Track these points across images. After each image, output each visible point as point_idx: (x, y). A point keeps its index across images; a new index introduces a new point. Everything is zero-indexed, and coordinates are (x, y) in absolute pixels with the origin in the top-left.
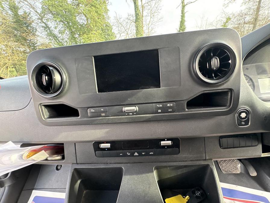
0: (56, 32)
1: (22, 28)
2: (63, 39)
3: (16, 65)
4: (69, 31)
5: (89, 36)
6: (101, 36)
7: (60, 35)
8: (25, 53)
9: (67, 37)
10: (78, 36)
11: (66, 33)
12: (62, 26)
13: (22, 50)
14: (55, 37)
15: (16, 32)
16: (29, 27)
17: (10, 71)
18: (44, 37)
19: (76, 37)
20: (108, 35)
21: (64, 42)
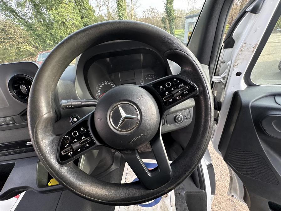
0: (13, 5)
2: (25, 15)
4: (30, 3)
5: (58, 11)
6: (75, 11)
7: (20, 9)
9: (31, 12)
10: (45, 10)
11: (27, 6)
14: (12, 11)
19: (42, 12)
20: (85, 9)
21: (28, 18)
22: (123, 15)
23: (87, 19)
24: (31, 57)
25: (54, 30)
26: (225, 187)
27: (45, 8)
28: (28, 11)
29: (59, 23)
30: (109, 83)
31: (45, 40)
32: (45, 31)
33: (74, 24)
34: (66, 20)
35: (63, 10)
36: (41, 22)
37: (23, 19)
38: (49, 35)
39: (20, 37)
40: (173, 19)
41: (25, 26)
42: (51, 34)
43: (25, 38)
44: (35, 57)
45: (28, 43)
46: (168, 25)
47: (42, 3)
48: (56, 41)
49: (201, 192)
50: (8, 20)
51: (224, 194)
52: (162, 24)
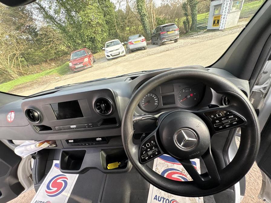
0: (52, 12)
1: (18, 13)
2: (60, 20)
3: (24, 54)
4: (64, 9)
5: (85, 12)
6: (98, 10)
7: (56, 15)
8: (29, 40)
9: (64, 17)
10: (74, 13)
11: (61, 12)
12: (55, 4)
13: (25, 38)
14: (51, 18)
15: (14, 19)
16: (24, 11)
17: (21, 62)
18: (42, 20)
19: (73, 15)
20: (107, 7)
21: (62, 22)
22: (142, 7)
23: (108, 17)
24: (65, 55)
25: (82, 31)
26: (255, 190)
27: (74, 12)
28: (62, 17)
29: (86, 23)
30: (151, 95)
31: (75, 40)
32: (75, 32)
33: (98, 23)
34: (91, 19)
35: (89, 11)
36: (72, 24)
37: (59, 24)
38: (78, 36)
39: (57, 40)
40: (195, 4)
41: (60, 29)
42: (80, 34)
43: (61, 40)
44: (69, 56)
45: (63, 43)
46: (189, 12)
47: (72, 7)
48: (83, 40)
49: (230, 191)
50: (49, 26)
51: (253, 196)
52: (183, 11)
